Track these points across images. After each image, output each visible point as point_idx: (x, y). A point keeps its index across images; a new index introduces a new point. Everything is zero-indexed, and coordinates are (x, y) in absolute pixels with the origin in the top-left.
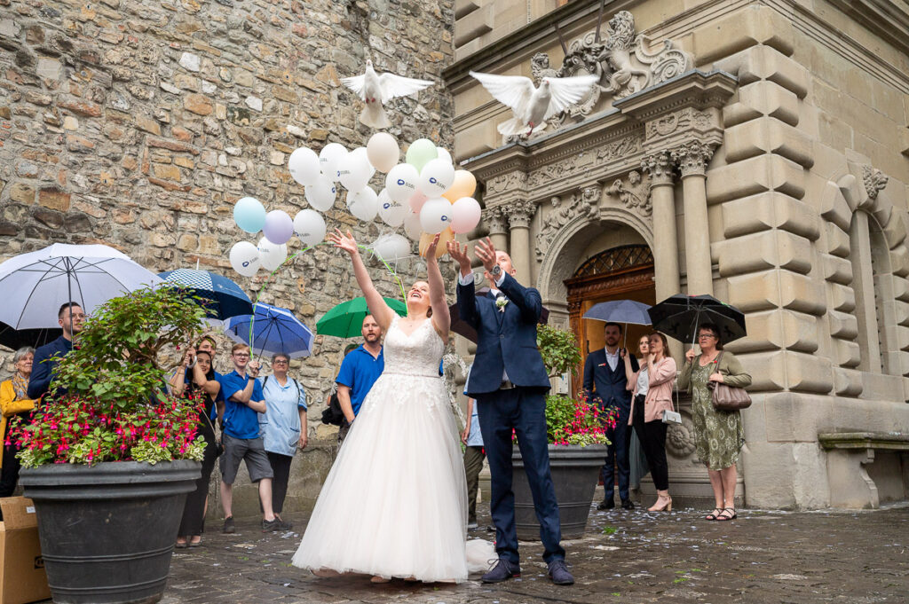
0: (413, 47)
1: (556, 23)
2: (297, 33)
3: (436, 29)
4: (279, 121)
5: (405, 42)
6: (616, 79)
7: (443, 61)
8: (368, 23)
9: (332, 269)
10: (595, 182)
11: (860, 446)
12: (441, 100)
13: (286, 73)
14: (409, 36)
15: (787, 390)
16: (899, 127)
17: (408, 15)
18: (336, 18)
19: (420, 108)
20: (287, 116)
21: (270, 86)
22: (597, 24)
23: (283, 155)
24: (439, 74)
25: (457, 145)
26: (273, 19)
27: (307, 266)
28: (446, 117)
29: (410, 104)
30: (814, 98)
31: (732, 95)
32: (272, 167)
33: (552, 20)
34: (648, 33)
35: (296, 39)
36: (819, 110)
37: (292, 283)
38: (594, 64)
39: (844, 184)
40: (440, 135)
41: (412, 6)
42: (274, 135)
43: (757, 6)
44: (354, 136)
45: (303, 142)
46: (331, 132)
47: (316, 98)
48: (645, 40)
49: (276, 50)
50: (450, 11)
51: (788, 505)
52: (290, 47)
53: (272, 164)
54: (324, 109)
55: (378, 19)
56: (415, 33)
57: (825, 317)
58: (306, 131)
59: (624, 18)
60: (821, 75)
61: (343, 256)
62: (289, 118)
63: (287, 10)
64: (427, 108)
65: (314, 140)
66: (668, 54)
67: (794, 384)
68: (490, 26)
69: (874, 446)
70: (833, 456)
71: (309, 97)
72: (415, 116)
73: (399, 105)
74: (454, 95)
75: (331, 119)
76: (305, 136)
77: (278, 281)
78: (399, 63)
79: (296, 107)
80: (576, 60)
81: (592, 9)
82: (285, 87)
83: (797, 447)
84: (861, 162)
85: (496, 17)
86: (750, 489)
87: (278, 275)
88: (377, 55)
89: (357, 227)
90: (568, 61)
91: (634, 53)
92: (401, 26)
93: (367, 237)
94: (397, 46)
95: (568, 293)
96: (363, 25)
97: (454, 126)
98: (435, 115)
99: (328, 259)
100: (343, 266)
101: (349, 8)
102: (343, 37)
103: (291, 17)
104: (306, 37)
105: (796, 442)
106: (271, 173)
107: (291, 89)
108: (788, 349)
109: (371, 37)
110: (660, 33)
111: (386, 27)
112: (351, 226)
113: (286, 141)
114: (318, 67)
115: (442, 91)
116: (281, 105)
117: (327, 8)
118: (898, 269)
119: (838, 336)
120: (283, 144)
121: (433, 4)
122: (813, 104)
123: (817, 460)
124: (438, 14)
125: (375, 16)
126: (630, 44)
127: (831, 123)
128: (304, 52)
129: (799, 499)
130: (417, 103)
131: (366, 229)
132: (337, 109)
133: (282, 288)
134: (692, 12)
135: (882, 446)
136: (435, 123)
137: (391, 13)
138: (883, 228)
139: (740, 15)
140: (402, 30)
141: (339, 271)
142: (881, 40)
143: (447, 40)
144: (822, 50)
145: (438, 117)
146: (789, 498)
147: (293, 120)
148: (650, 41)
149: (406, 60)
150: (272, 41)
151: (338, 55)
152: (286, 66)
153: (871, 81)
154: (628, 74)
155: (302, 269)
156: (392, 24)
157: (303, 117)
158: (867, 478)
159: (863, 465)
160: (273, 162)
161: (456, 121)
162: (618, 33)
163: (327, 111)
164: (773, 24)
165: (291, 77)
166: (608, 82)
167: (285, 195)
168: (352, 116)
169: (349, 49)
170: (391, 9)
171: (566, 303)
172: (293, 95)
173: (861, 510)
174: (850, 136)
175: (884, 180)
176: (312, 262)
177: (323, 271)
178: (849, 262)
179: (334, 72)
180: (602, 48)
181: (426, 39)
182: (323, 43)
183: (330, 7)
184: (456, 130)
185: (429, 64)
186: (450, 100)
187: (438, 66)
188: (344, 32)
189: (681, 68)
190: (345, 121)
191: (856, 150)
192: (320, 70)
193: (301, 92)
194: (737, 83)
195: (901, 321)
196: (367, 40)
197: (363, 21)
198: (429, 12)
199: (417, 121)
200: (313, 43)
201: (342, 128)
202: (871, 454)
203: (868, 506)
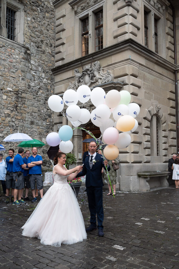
0: (43, 63)
1: (81, 61)
2: (10, 62)
3: (50, 57)
4: (5, 87)
5: (41, 61)
6: (95, 79)
7: (52, 66)
8: (30, 57)
9: (20, 126)
10: (89, 105)
11: (146, 177)
12: (51, 77)
13: (7, 73)
14: (42, 60)
15: (130, 163)
16: (167, 92)
17: (42, 54)
18: (21, 57)
19: (45, 80)
20: (7, 85)
21: (2, 77)
22: (91, 63)
23: (6, 96)
24: (50, 70)
25: (55, 90)
26: (3, 58)
27: (13, 126)
28: (52, 82)
29: (42, 79)
30: (143, 87)
31: (122, 87)
32: (3, 100)
33: (80, 60)
34: (103, 67)
35: (10, 63)
36: (145, 90)
37: (9, 131)
38: (90, 74)
39: (149, 110)
40: (51, 87)
41: (43, 51)
42: (4, 91)
43: (129, 65)
44: (26, 89)
45: (12, 92)
46: (20, 89)
47: (15, 80)
48: (102, 69)
49: (4, 67)
50: (54, 52)
51: (129, 191)
52: (8, 66)
53: (3, 99)
54: (18, 83)
55: (33, 55)
56: (44, 59)
57: (142, 144)
58: (13, 89)
59: (98, 63)
60: (146, 81)
61: (23, 122)
62: (8, 86)
63: (7, 55)
64: (47, 80)
65: (15, 91)
66: (108, 74)
67: (132, 162)
68: (64, 58)
69: (150, 176)
70: (140, 178)
71: (13, 80)
72: (43, 82)
73: (39, 79)
74: (55, 75)
75: (20, 85)
76: (12, 90)
77: (5, 130)
78: (39, 67)
79: (10, 83)
80: (85, 73)
81: (90, 59)
82: (7, 77)
83: (131, 177)
84: (155, 103)
85: (66, 56)
86: (121, 186)
87: (5, 129)
88: (33, 66)
89: (27, 114)
90: (83, 73)
91: (99, 72)
92: (40, 57)
93: (30, 116)
94: (39, 63)
95: (83, 133)
96: (29, 58)
97: (54, 84)
98: (49, 82)
99: (19, 123)
100: (23, 125)
101: (25, 53)
102: (23, 62)
103: (9, 58)
104: (13, 63)
105: (131, 176)
106: (3, 101)
107: (8, 78)
108: (131, 153)
109: (31, 61)
110: (106, 68)
111: (36, 58)
112: (25, 114)
113: (7, 92)
114: (16, 71)
115: (51, 74)
116: (6, 82)
117: (18, 54)
118: (163, 129)
119: (145, 148)
120: (6, 93)
121: (49, 50)
122: (143, 89)
123: (137, 179)
124: (51, 53)
125: (32, 55)
126: (99, 70)
127: (148, 93)
128: (12, 67)
129: (131, 189)
130: (44, 78)
131: (29, 114)
132: (21, 82)
133: (6, 132)
134: (114, 64)
135: (152, 176)
136: (49, 84)
137: (37, 53)
138: (160, 119)
139: (125, 67)
140: (40, 58)
141: (22, 126)
142: (164, 69)
143: (53, 60)
144: (147, 74)
145: (50, 82)
146: (129, 189)
147: (9, 86)
148: (104, 70)
149: (41, 67)
150: (3, 64)
151: (21, 67)
152: (7, 71)
153: (160, 81)
154: (98, 78)
155: (12, 127)
156: (37, 57)
157: (12, 85)
158: (148, 184)
159: (147, 181)
160: (3, 98)
161: (55, 83)
162: (96, 67)
163: (19, 83)
164: (133, 70)
165: (8, 74)
166: (93, 79)
167: (7, 107)
168: (26, 84)
169: (25, 65)
170: (37, 52)
171: (82, 135)
172: (9, 79)
173: (146, 191)
174: (153, 96)
175: (160, 108)
176: (14, 125)
177: (17, 127)
178: (149, 129)
179: (20, 72)
180: (92, 70)
181: (47, 60)
182: (17, 64)
183: (19, 54)
184: (55, 86)
185: (48, 67)
186: (53, 77)
187: (50, 67)
188: (23, 60)
189: (110, 78)
190: (24, 85)
191: (154, 99)
192: (17, 72)
193: (11, 78)
194: (123, 85)
195: (163, 142)
196: (30, 62)
197: (29, 57)
198: (48, 52)
199: (44, 83)
200: (15, 64)
201: (23, 87)
202: (149, 179)
203: (147, 191)
